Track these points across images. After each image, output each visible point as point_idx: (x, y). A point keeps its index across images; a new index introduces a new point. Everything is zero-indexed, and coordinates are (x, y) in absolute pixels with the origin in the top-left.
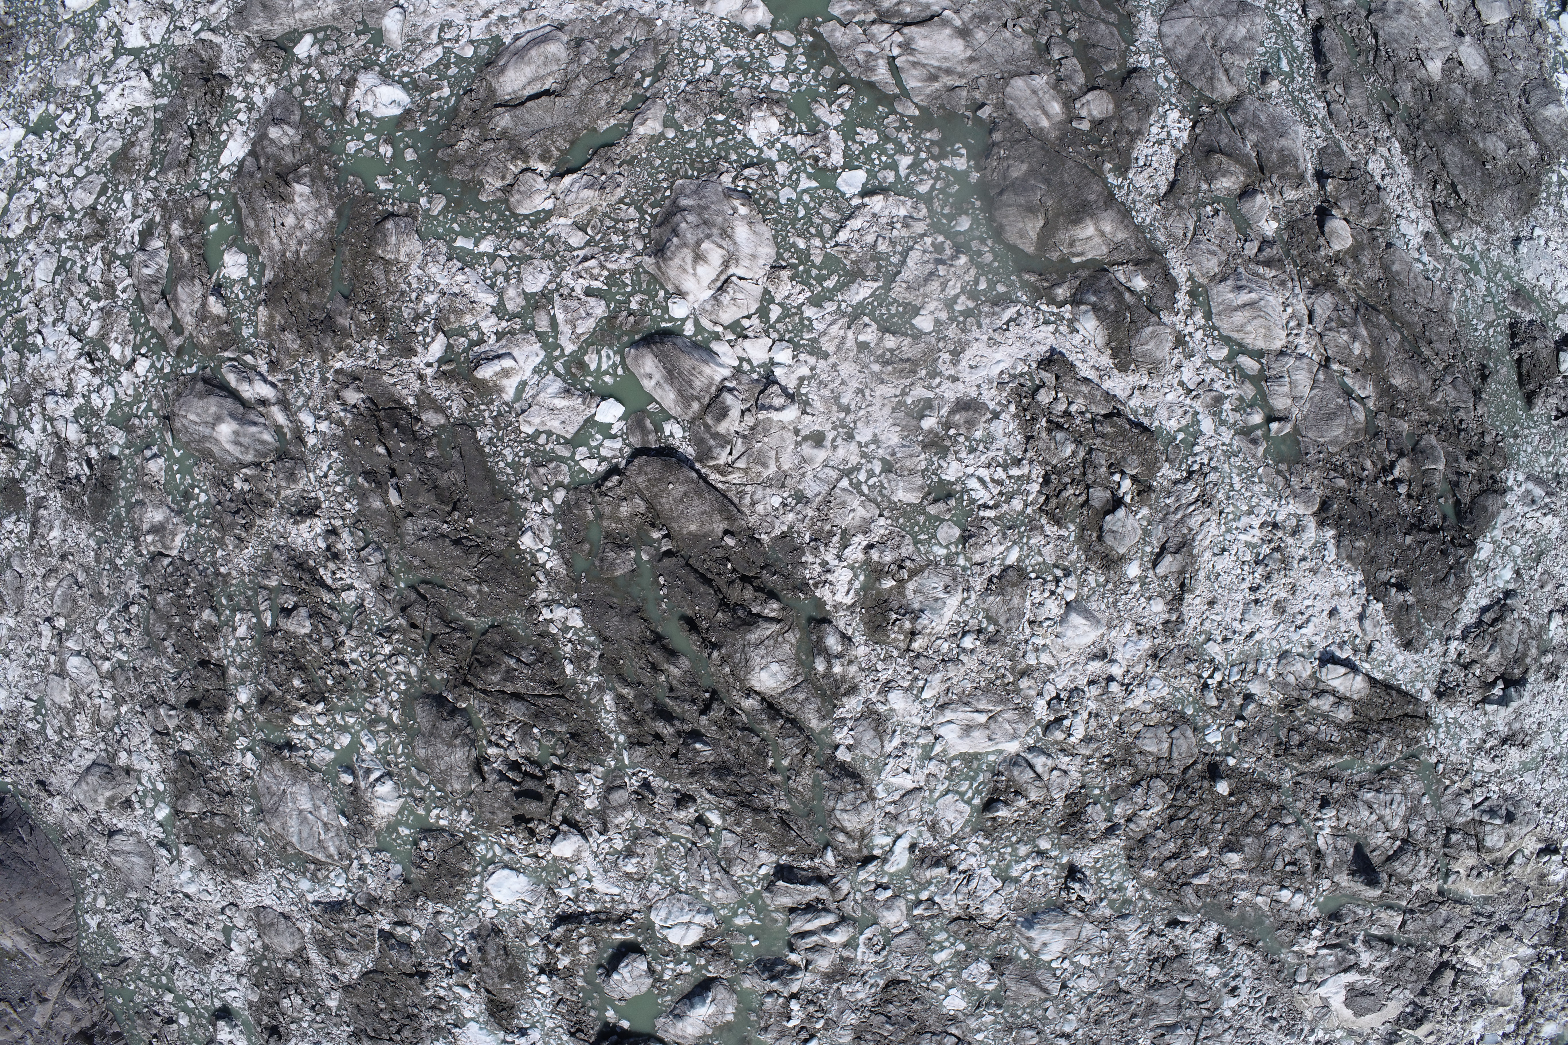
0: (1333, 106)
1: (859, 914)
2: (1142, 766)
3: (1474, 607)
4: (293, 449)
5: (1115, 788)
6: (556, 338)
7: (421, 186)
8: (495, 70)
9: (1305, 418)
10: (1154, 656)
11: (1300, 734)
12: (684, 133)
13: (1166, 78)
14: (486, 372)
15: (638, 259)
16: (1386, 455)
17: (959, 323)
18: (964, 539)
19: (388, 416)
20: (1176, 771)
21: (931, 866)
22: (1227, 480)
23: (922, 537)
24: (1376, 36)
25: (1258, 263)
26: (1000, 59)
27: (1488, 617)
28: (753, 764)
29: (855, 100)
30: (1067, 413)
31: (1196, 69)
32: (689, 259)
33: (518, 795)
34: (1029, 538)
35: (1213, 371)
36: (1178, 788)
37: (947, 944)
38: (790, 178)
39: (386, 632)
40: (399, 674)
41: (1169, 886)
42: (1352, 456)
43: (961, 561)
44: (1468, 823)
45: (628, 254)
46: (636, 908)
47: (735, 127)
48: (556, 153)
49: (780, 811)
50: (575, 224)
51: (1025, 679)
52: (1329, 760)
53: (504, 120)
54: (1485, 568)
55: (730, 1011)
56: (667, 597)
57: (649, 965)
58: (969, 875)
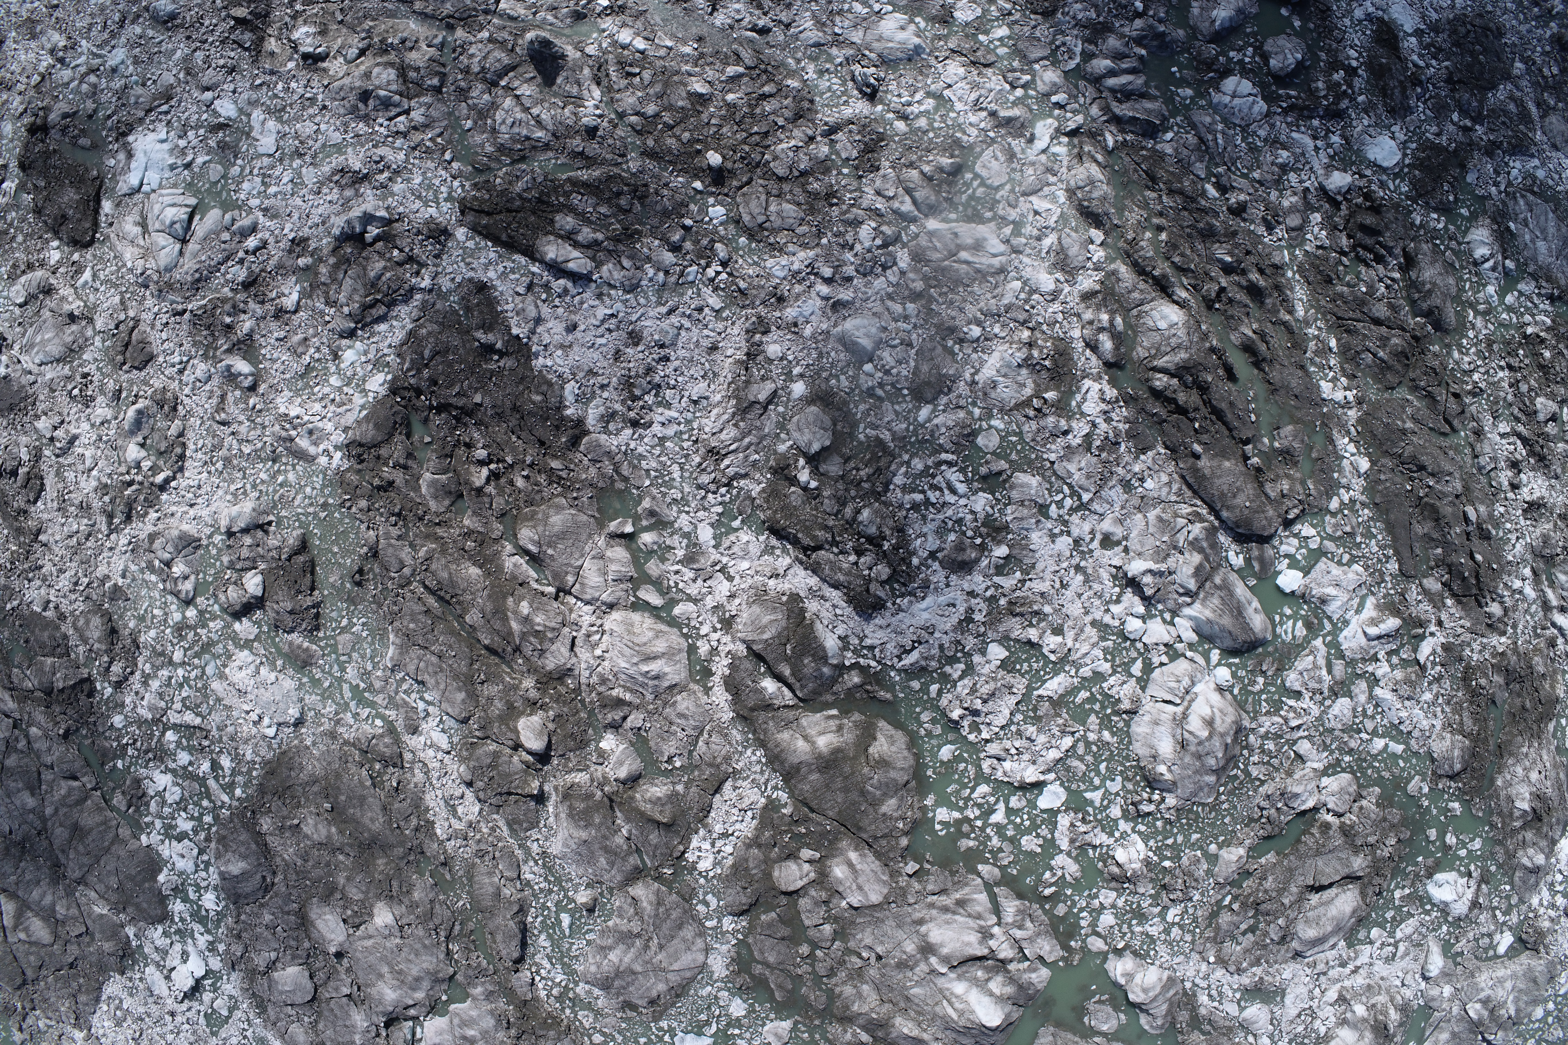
0: (515, 875)
1: (1082, 83)
2: (797, 190)
3: (395, 323)
4: (1542, 566)
5: (827, 171)
6: (1329, 653)
7: (1426, 803)
8: (1359, 913)
9: (590, 536)
10: (781, 299)
11: (617, 206)
12: (1201, 848)
13: (707, 904)
14: (1392, 623)
15: (1253, 726)
16: (494, 492)
17: (962, 651)
18: (974, 434)
19: (1469, 588)
20: (761, 181)
21: (1014, 120)
22: (687, 474)
23: (1014, 439)
24: (448, 953)
25: (629, 704)
26: (891, 922)
27: (382, 310)
28: (1180, 236)
29: (1039, 881)
30: (859, 553)
31: (674, 915)
32: (1218, 721)
33: (1379, 233)
34: (907, 429)
35: (693, 590)
36: (758, 165)
37: (997, 43)
38: (1110, 802)
39: (1477, 392)
40: (1467, 354)
41: (770, 68)
42: (540, 491)
43: (977, 412)
44: (417, 96)
45: (1262, 730)
46: (1278, 118)
47: (1155, 854)
48: (1314, 831)
49: (1154, 190)
50: (1304, 762)
51: (919, 289)
52: (584, 175)
53: (1359, 863)
54: (378, 364)
55: (1196, 11)
56: (1249, 402)
57: (1267, 64)
58: (977, 106)
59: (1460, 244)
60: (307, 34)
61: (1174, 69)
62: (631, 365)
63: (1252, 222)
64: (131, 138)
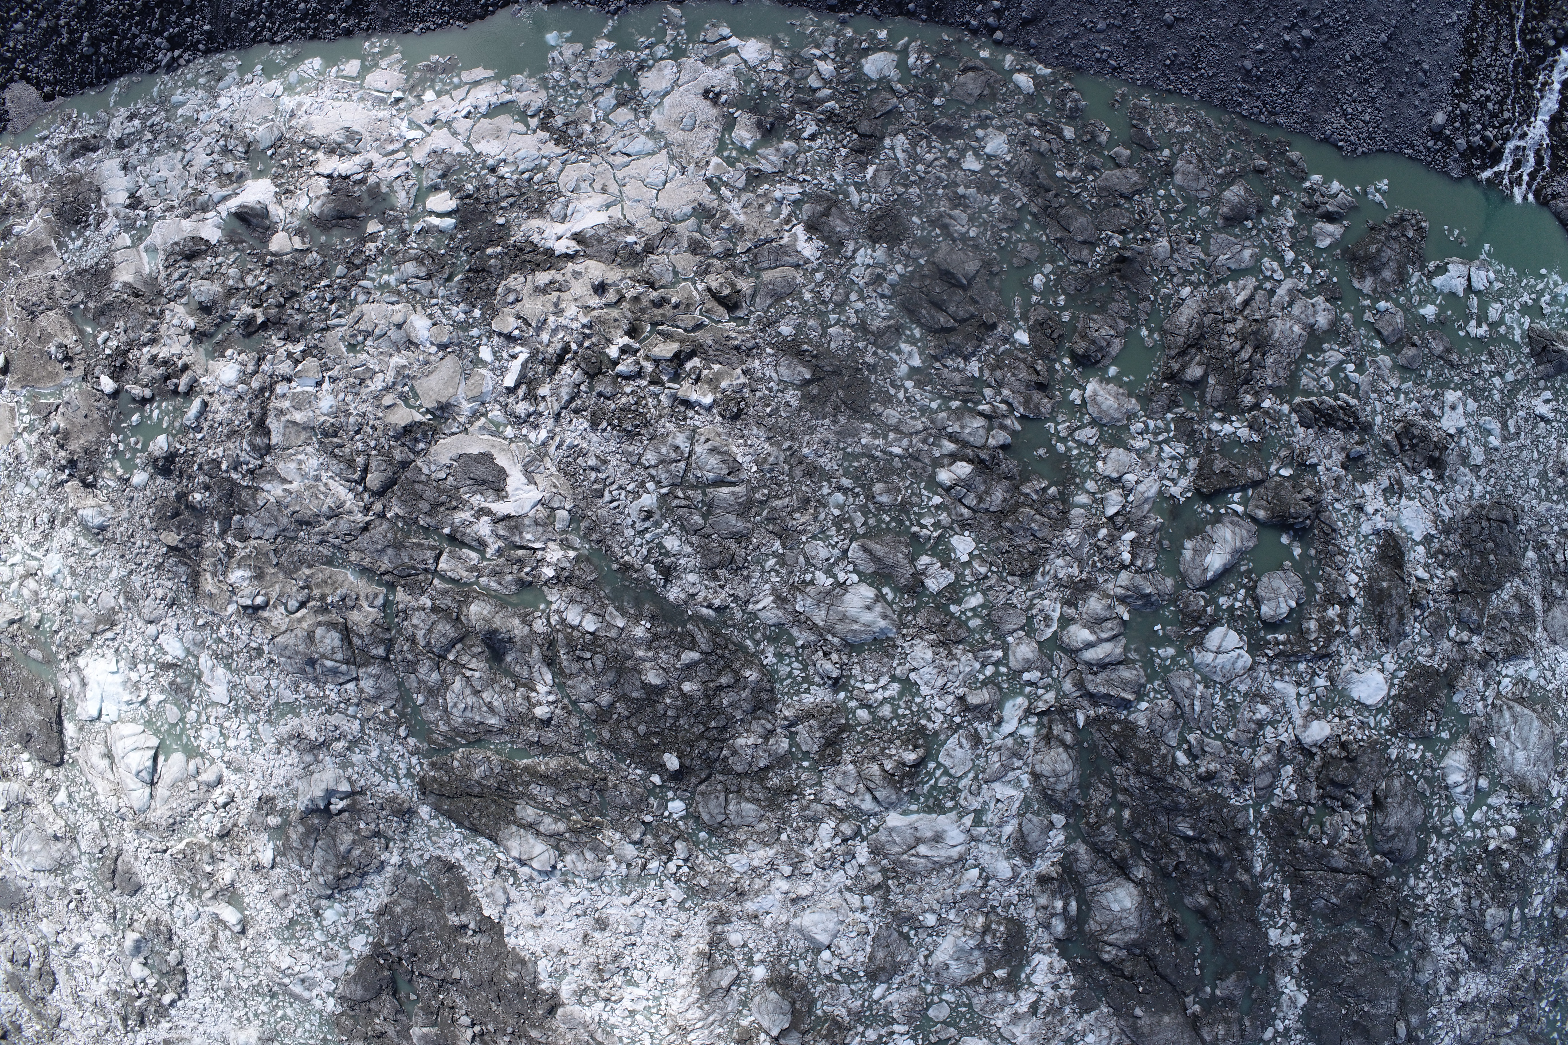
1: (1057, 654)
2: (757, 787)
3: (370, 892)
5: (786, 765)
10: (741, 895)
11: (577, 797)
18: (927, 1009)
20: (719, 777)
21: (984, 704)
23: (963, 1009)
27: (355, 880)
28: (1144, 814)
34: (862, 1005)
36: (716, 760)
37: (969, 614)
40: (1424, 879)
41: (727, 654)
43: (929, 988)
44: (364, 665)
46: (1262, 667)
49: (1122, 764)
51: (877, 881)
54: (359, 926)
55: (1188, 554)
56: (1196, 958)
57: (1259, 609)
58: (944, 690)
59: (1434, 770)
60: (243, 578)
61: (1158, 627)
62: (600, 952)
63: (1220, 784)
64: (81, 661)
